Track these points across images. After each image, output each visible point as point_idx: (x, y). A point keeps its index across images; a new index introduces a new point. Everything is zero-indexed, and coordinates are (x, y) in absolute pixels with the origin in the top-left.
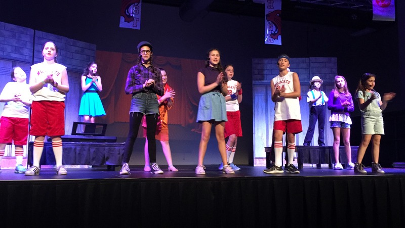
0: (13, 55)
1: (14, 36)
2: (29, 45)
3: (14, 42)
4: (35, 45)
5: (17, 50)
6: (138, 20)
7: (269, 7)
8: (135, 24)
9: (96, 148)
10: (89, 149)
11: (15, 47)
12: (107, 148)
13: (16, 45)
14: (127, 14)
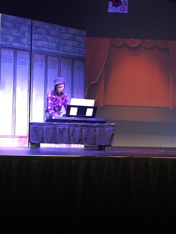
0: (15, 45)
1: (15, 27)
2: (27, 35)
3: (15, 32)
4: (33, 34)
5: (18, 39)
9: (88, 129)
10: (81, 130)
11: (16, 36)
12: (97, 129)
13: (17, 35)
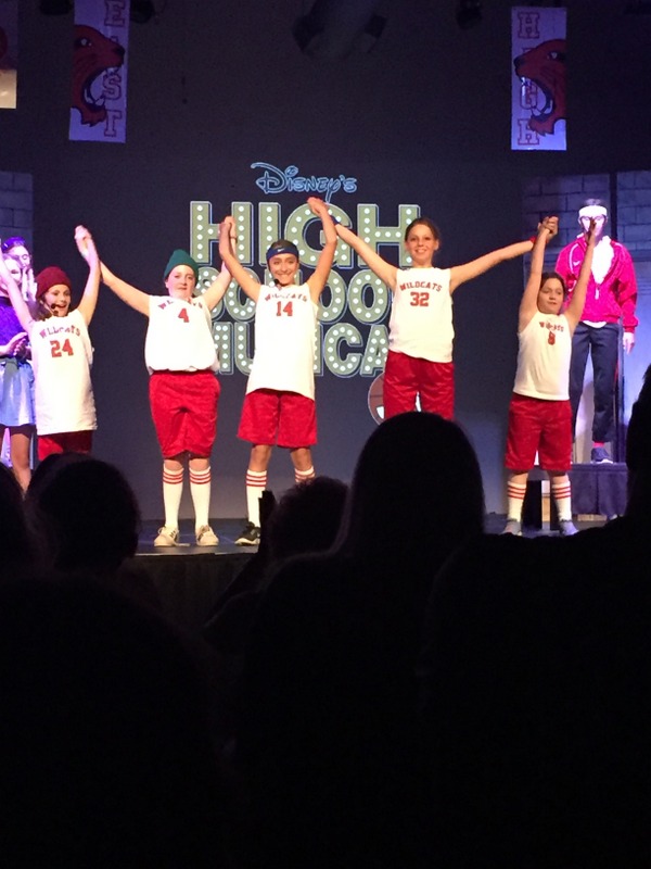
6: (117, 114)
7: (524, 33)
8: (110, 128)
14: (88, 100)
